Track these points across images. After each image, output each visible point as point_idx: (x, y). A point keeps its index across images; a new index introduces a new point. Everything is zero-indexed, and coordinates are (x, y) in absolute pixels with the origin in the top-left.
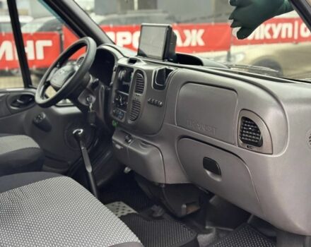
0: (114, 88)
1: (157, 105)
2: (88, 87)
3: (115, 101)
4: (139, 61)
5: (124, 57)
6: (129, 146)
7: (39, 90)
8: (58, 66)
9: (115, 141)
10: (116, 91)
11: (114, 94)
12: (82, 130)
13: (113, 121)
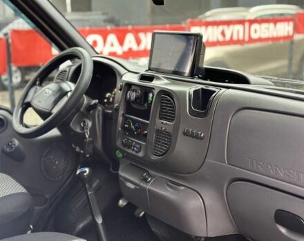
0: (121, 112)
1: (197, 137)
2: (82, 110)
3: (123, 127)
4: (158, 78)
5: (129, 71)
6: (148, 187)
7: (16, 115)
8: (38, 83)
9: (124, 178)
10: (123, 115)
11: (120, 119)
12: (87, 170)
13: (118, 152)
